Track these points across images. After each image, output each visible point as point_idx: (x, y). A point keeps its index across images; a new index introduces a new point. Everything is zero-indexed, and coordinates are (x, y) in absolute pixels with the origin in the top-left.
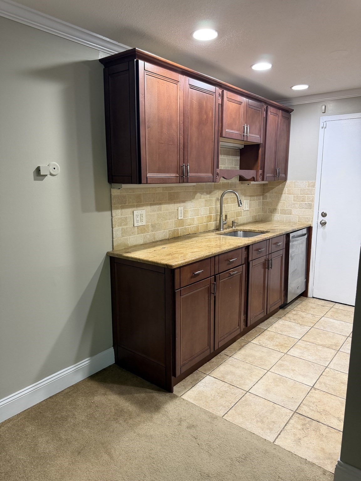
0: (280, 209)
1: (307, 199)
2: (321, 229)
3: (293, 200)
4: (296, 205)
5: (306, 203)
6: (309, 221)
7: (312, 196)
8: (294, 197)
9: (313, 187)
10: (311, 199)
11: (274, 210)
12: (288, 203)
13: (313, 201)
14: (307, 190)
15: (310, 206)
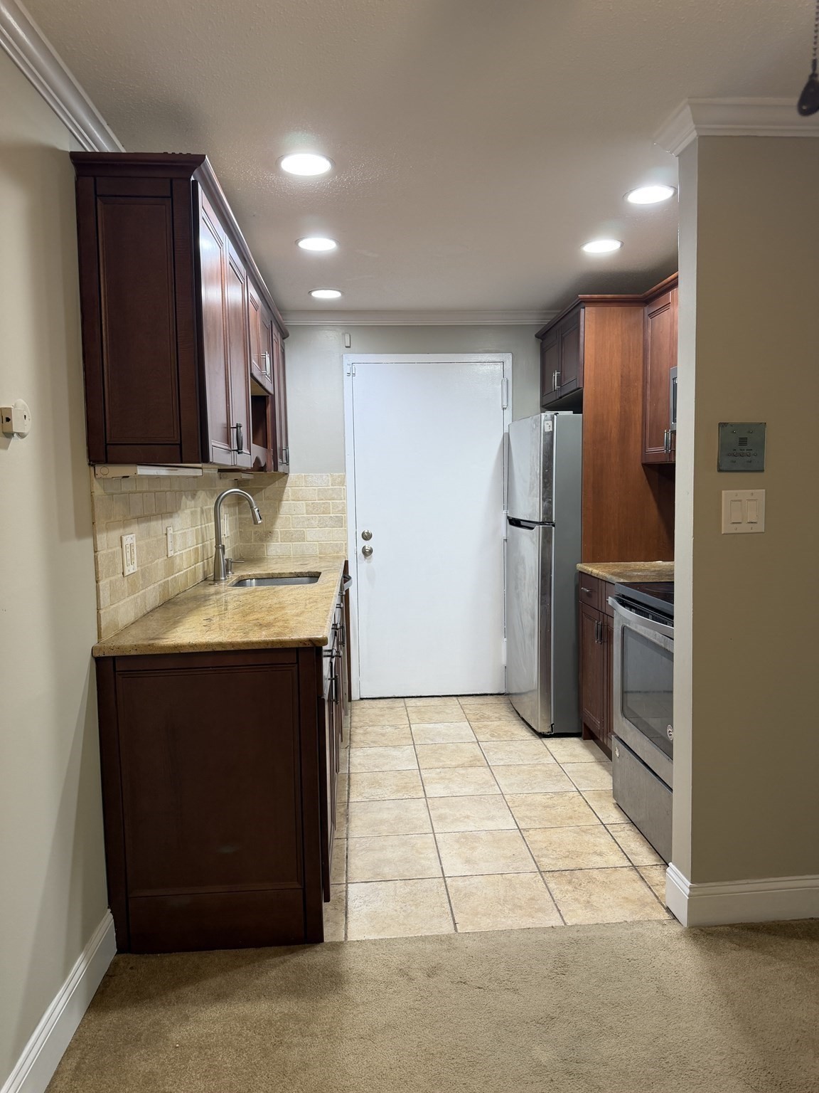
0: (281, 531)
1: (333, 508)
2: (364, 564)
3: (305, 511)
4: (313, 522)
5: (332, 515)
6: (340, 550)
7: (341, 501)
8: (307, 505)
9: (343, 485)
10: (340, 508)
11: (267, 535)
12: (295, 518)
13: (343, 511)
14: (330, 492)
15: (340, 522)
